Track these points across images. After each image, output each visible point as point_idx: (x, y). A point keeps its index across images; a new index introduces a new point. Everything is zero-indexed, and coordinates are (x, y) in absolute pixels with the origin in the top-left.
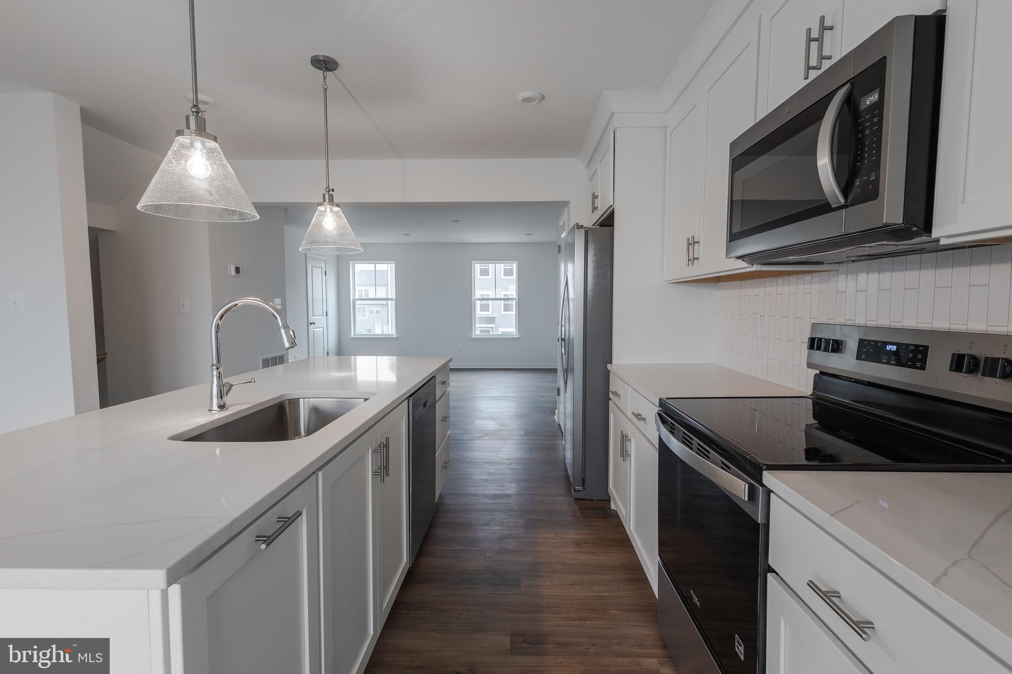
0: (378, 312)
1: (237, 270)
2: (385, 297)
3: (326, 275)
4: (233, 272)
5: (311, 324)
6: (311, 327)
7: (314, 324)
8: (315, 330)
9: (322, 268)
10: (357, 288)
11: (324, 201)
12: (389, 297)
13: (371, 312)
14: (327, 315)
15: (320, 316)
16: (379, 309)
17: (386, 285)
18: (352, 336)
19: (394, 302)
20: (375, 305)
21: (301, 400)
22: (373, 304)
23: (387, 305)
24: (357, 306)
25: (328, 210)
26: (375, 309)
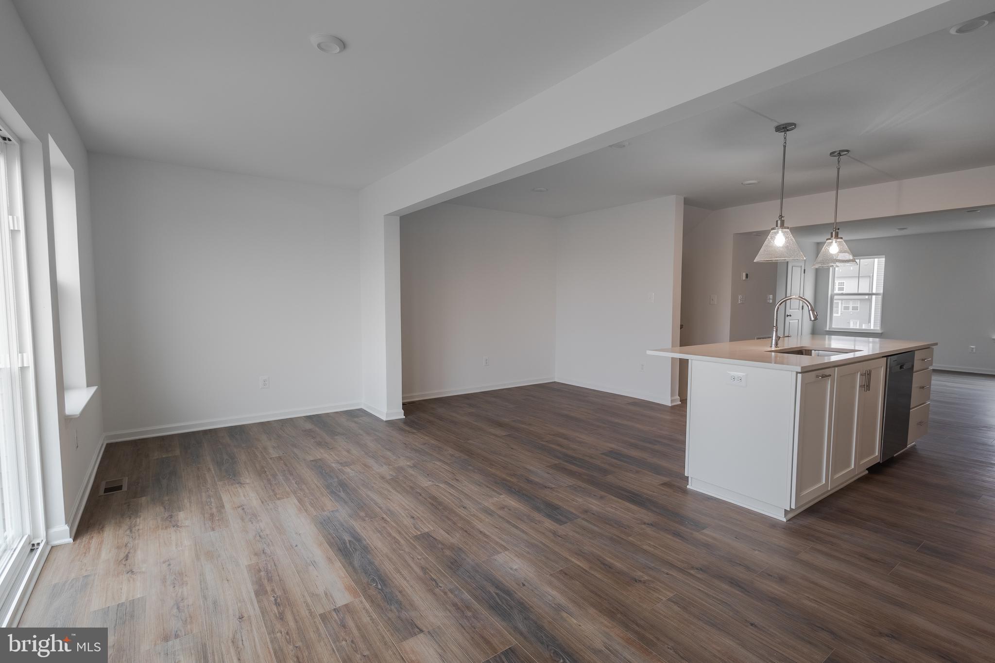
0: (855, 308)
1: (747, 276)
2: (867, 292)
3: (804, 273)
4: (744, 278)
5: (788, 316)
6: (788, 319)
7: (791, 316)
8: (790, 321)
9: (801, 267)
10: (837, 282)
11: (832, 236)
12: (874, 291)
13: (847, 308)
14: (802, 309)
15: (796, 309)
16: (858, 304)
17: (870, 276)
18: (828, 329)
19: (880, 297)
20: (851, 300)
21: (813, 351)
22: (850, 299)
23: (870, 300)
24: (835, 301)
25: (834, 242)
26: (851, 305)
